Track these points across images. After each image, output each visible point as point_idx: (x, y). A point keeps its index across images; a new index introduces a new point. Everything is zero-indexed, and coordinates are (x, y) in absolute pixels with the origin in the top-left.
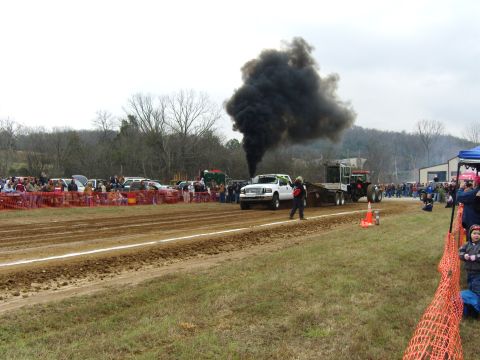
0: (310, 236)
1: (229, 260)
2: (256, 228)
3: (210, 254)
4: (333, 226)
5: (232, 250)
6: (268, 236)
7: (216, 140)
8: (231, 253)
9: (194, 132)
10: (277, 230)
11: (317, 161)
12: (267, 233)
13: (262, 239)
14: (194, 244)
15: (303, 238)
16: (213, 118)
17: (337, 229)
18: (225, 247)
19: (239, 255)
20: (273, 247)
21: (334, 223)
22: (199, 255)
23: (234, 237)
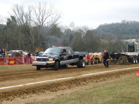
0: (108, 81)
1: (63, 94)
2: (78, 77)
3: (52, 91)
4: (121, 76)
5: (65, 89)
6: (85, 81)
7: (59, 29)
8: (64, 90)
9: (46, 25)
10: (90, 78)
11: (114, 40)
12: (84, 79)
13: (82, 83)
14: (44, 86)
15: (104, 82)
16: (57, 17)
17: (123, 77)
18: (61, 87)
19: (68, 91)
20: (87, 87)
21: (122, 74)
22: (47, 92)
23: (67, 82)
